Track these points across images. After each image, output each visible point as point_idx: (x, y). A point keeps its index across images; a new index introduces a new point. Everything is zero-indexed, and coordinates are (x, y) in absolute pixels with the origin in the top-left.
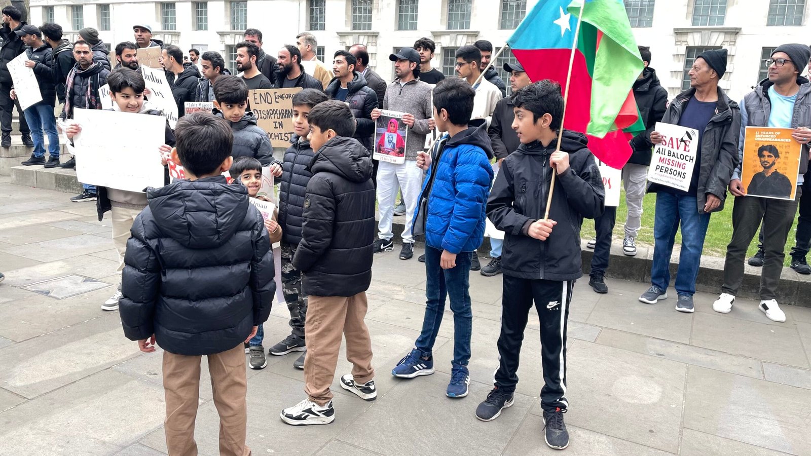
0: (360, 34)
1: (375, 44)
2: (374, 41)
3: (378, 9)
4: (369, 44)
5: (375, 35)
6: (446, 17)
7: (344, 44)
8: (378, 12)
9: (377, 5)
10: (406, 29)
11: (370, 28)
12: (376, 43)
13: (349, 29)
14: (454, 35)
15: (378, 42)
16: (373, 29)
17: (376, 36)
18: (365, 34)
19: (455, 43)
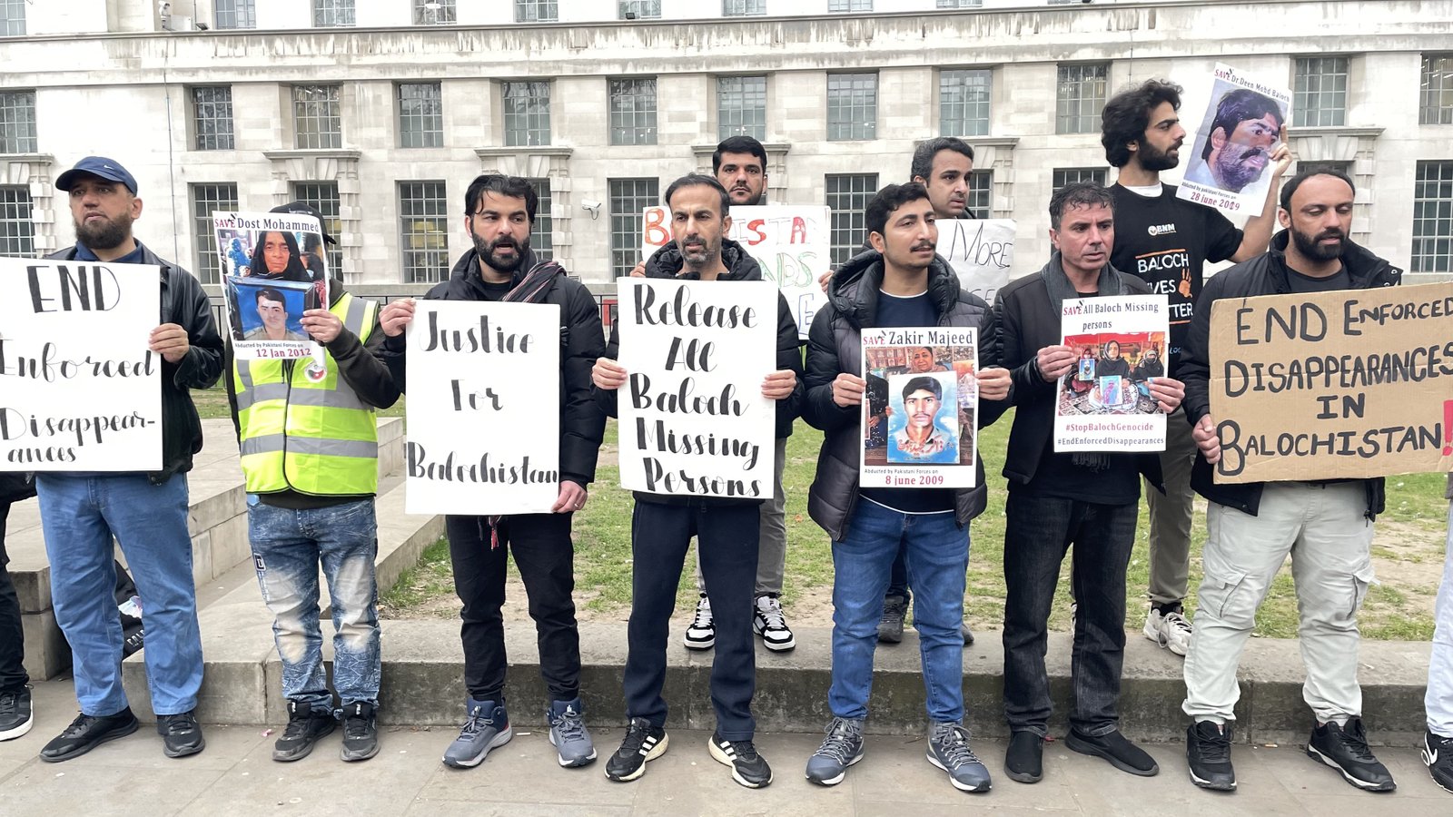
0: (320, 156)
1: (353, 175)
2: (351, 170)
3: (354, 107)
4: (340, 175)
5: (353, 158)
6: (500, 121)
7: (284, 177)
8: (354, 111)
9: (352, 98)
10: (418, 146)
11: (338, 144)
12: (356, 173)
13: (291, 148)
14: (523, 157)
15: (361, 172)
16: (346, 146)
17: (356, 160)
18: (330, 156)
19: (528, 171)
